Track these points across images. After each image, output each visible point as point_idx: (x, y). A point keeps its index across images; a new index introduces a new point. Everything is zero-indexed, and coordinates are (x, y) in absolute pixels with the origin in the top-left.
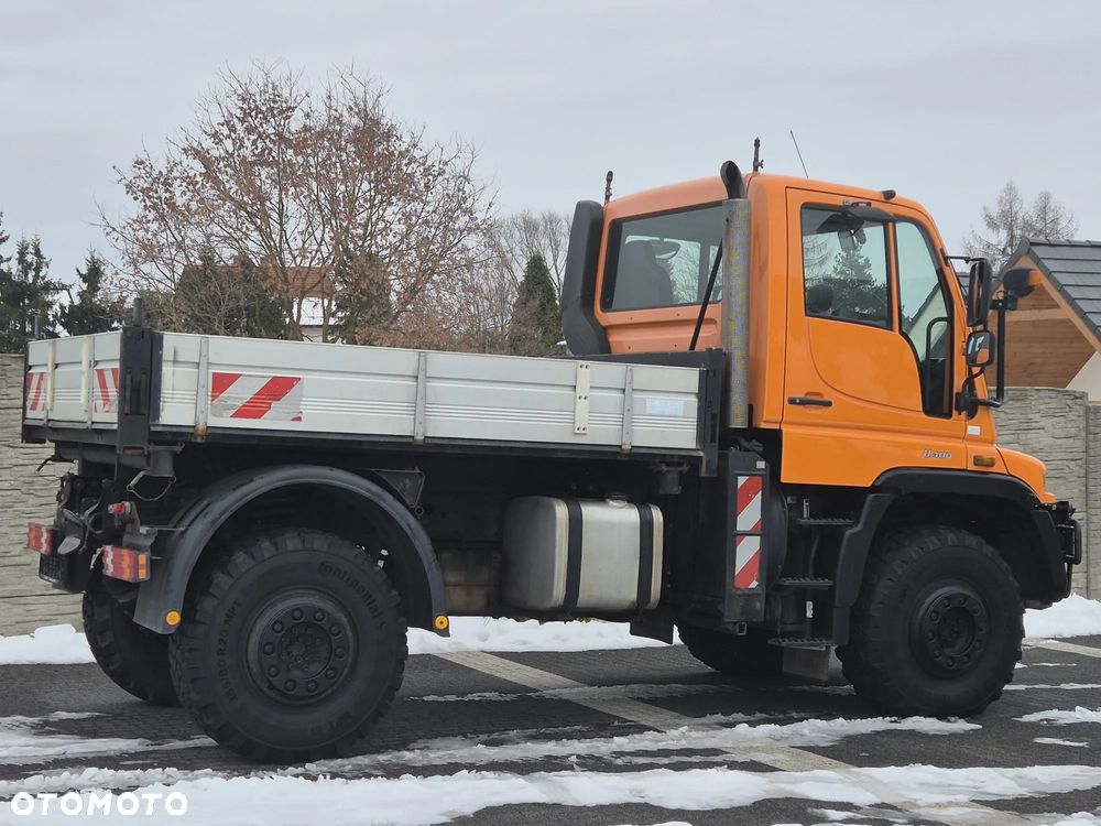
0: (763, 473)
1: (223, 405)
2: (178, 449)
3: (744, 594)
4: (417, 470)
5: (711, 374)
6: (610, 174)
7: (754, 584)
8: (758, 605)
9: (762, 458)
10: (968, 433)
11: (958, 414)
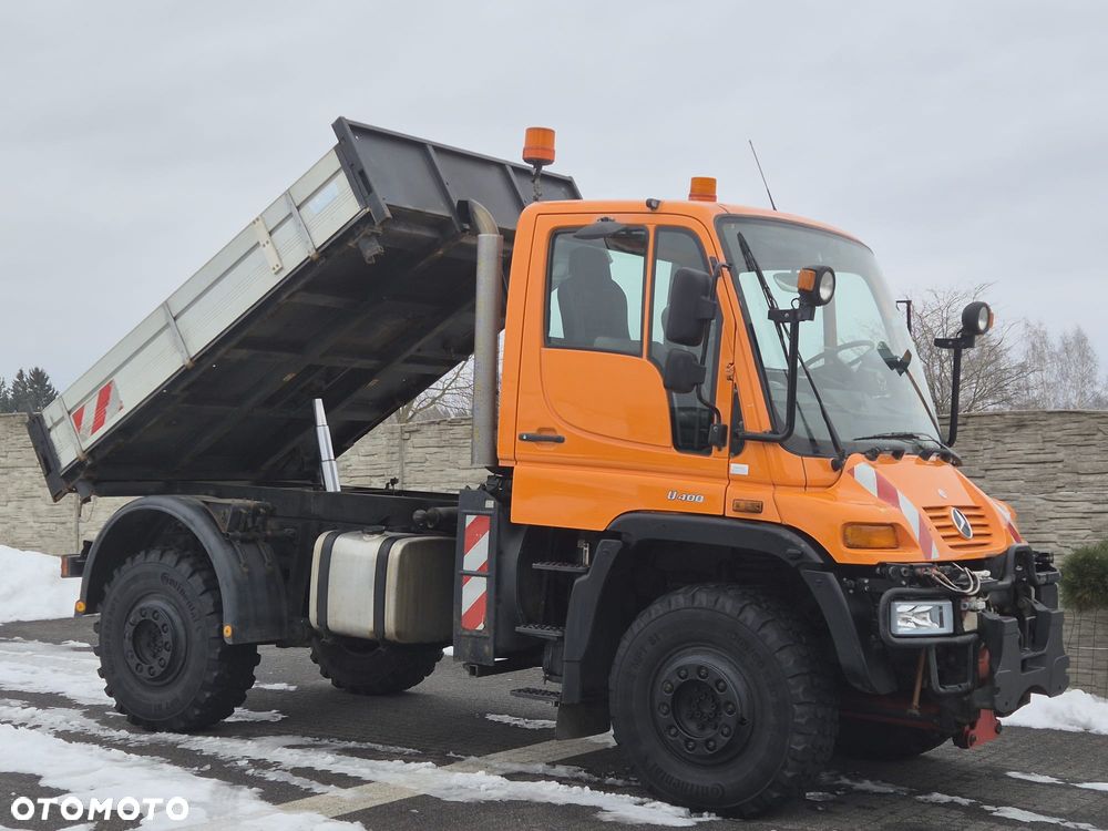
3: (471, 636)
7: (481, 627)
8: (487, 648)
9: (490, 497)
10: (731, 472)
11: (720, 450)
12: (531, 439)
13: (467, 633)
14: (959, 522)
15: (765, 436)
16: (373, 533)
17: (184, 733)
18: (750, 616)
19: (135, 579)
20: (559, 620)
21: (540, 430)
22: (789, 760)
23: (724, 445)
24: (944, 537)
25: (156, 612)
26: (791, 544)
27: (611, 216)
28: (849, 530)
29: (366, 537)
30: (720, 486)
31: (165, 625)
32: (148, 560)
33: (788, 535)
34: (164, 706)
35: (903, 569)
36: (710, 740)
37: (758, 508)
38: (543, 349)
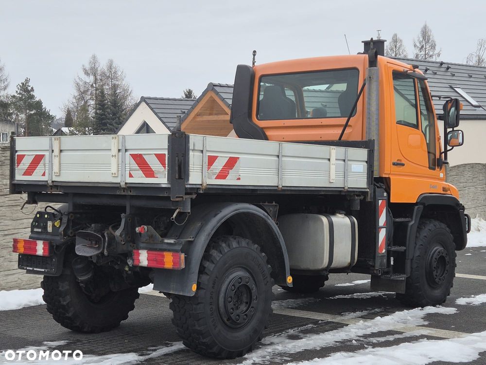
0: (386, 198)
1: (212, 173)
2: (194, 196)
4: (274, 204)
5: (371, 151)
6: (255, 52)
7: (384, 251)
8: (385, 260)
9: (385, 191)
10: (440, 176)
11: (438, 168)
13: (380, 254)
21: (398, 160)
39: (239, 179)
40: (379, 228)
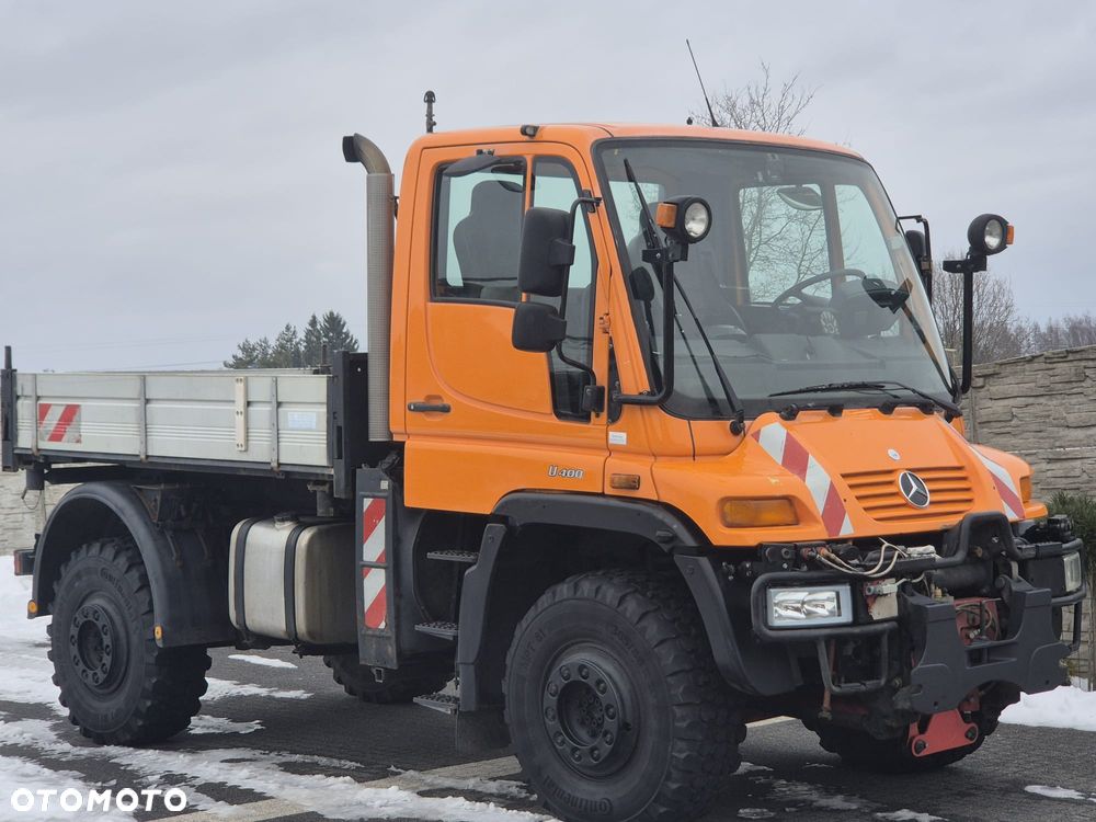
0: (385, 494)
1: (45, 431)
3: (373, 636)
5: (337, 379)
7: (382, 625)
8: (390, 649)
9: (385, 476)
10: (610, 442)
11: (598, 416)
12: (419, 409)
13: (370, 632)
14: (908, 488)
15: (641, 398)
16: (283, 520)
17: (129, 746)
18: (632, 607)
19: (78, 576)
20: (452, 617)
21: (429, 397)
22: (672, 770)
23: (602, 411)
24: (865, 509)
25: (96, 612)
26: (663, 525)
27: (485, 149)
28: (727, 507)
29: (278, 525)
30: (597, 459)
31: (104, 626)
32: (90, 554)
33: (661, 515)
34: (110, 717)
35: (784, 550)
36: (596, 748)
37: (634, 483)
38: (430, 304)
39: (78, 441)
40: (364, 566)
